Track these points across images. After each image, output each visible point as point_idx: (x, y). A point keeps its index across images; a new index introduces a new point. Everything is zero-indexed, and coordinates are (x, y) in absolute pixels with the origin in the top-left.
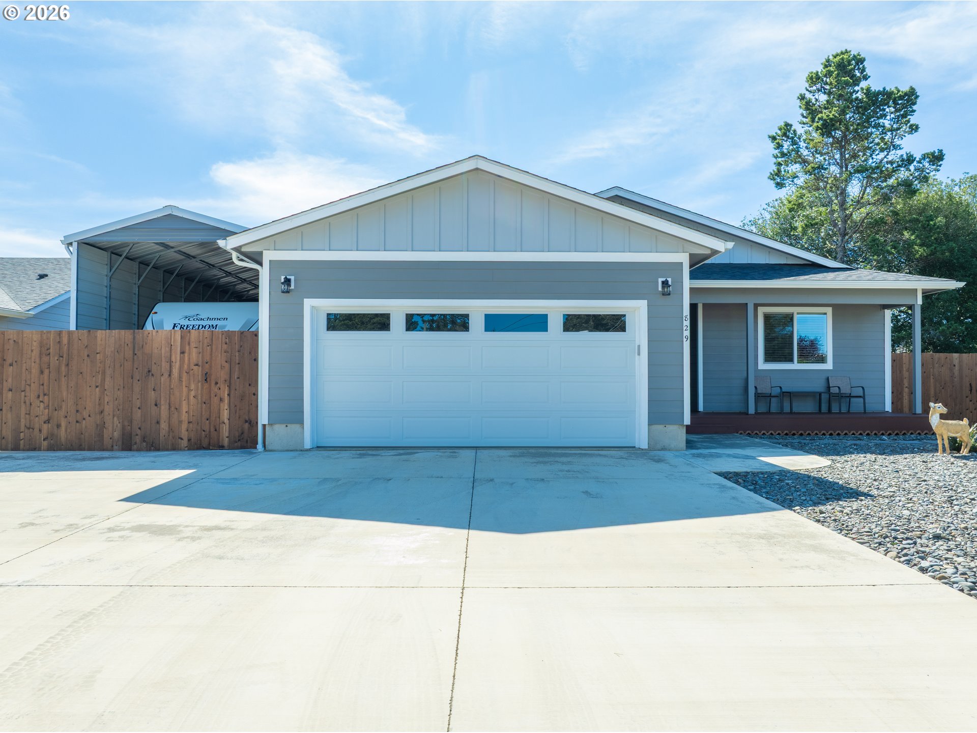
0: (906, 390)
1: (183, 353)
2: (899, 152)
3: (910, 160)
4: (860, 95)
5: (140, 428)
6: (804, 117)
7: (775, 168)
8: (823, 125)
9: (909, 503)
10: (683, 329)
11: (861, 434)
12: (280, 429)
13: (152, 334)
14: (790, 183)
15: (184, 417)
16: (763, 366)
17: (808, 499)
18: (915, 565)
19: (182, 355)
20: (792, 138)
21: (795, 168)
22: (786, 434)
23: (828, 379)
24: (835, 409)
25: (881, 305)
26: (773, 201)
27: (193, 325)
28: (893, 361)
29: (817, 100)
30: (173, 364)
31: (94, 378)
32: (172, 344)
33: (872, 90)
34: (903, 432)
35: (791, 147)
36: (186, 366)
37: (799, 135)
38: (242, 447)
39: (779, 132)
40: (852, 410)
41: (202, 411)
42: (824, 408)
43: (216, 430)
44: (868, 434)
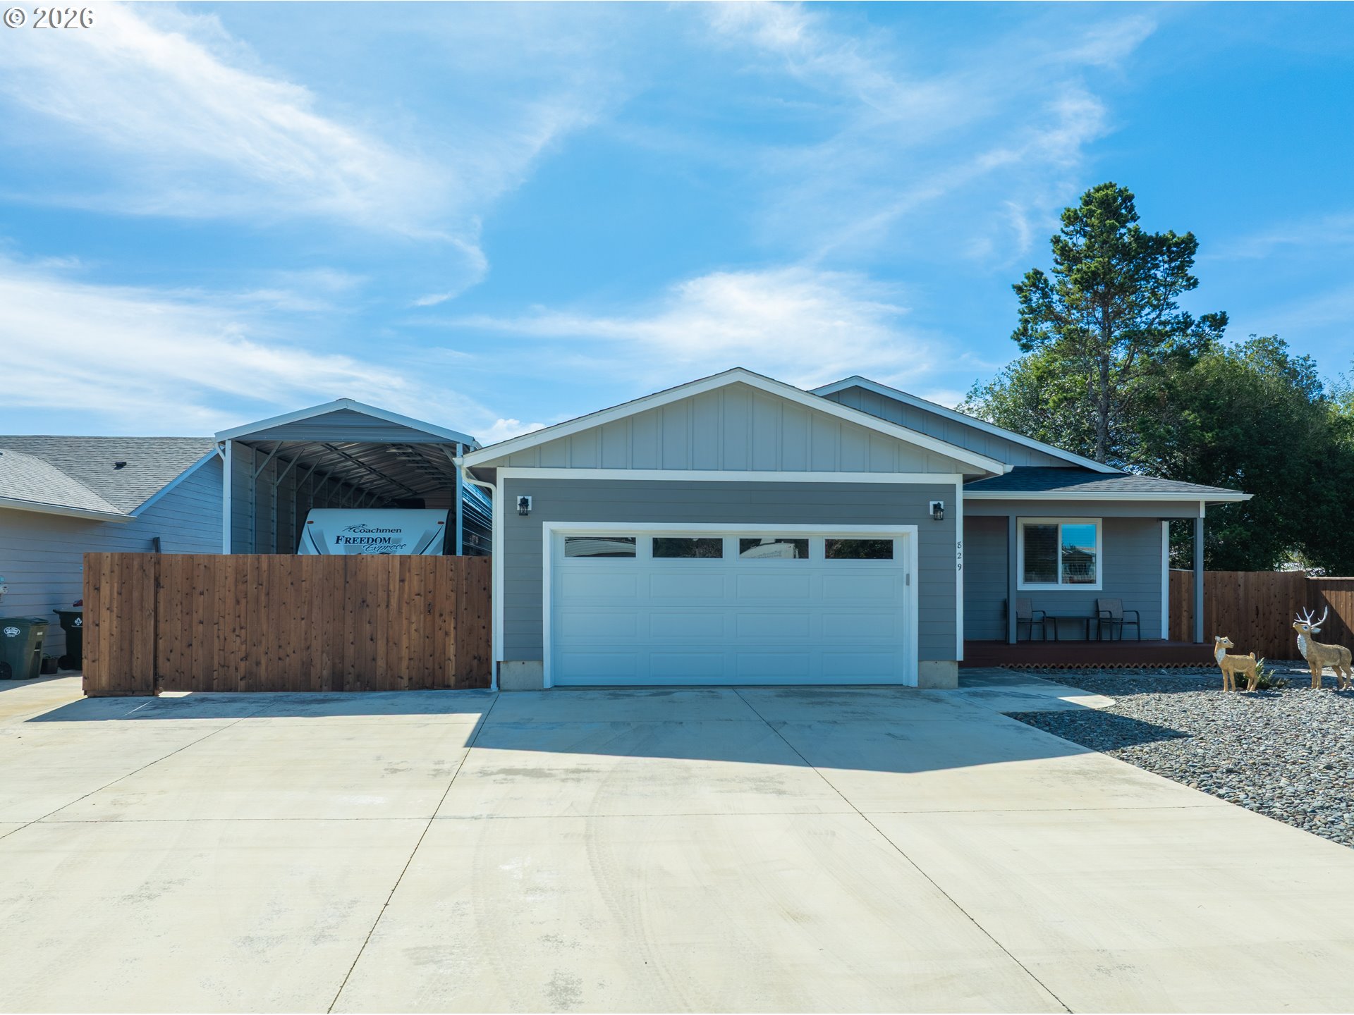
0: (1185, 614)
1: (402, 581)
2: (1175, 312)
3: (1186, 322)
4: (1126, 239)
5: (353, 666)
6: (1057, 262)
7: (1020, 326)
8: (1082, 278)
9: (1201, 742)
10: (955, 557)
11: (1136, 667)
12: (516, 666)
13: (367, 559)
14: (1039, 344)
15: (405, 653)
16: (1022, 586)
17: (1106, 739)
18: (1214, 793)
19: (401, 583)
20: (1043, 289)
21: (1046, 326)
22: (1053, 667)
23: (1097, 602)
24: (1106, 636)
25: (1158, 518)
26: (1014, 361)
27: (361, 538)
28: (1171, 580)
29: (1075, 245)
30: (391, 594)
31: (299, 609)
32: (390, 570)
33: (1141, 232)
34: (1183, 665)
35: (1041, 301)
36: (406, 596)
37: (1051, 287)
38: (470, 687)
39: (1026, 281)
40: (1124, 637)
41: (424, 647)
42: (1092, 636)
43: (441, 668)
44: (1144, 667)
